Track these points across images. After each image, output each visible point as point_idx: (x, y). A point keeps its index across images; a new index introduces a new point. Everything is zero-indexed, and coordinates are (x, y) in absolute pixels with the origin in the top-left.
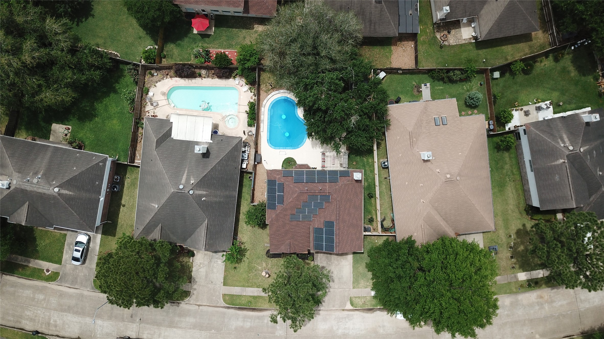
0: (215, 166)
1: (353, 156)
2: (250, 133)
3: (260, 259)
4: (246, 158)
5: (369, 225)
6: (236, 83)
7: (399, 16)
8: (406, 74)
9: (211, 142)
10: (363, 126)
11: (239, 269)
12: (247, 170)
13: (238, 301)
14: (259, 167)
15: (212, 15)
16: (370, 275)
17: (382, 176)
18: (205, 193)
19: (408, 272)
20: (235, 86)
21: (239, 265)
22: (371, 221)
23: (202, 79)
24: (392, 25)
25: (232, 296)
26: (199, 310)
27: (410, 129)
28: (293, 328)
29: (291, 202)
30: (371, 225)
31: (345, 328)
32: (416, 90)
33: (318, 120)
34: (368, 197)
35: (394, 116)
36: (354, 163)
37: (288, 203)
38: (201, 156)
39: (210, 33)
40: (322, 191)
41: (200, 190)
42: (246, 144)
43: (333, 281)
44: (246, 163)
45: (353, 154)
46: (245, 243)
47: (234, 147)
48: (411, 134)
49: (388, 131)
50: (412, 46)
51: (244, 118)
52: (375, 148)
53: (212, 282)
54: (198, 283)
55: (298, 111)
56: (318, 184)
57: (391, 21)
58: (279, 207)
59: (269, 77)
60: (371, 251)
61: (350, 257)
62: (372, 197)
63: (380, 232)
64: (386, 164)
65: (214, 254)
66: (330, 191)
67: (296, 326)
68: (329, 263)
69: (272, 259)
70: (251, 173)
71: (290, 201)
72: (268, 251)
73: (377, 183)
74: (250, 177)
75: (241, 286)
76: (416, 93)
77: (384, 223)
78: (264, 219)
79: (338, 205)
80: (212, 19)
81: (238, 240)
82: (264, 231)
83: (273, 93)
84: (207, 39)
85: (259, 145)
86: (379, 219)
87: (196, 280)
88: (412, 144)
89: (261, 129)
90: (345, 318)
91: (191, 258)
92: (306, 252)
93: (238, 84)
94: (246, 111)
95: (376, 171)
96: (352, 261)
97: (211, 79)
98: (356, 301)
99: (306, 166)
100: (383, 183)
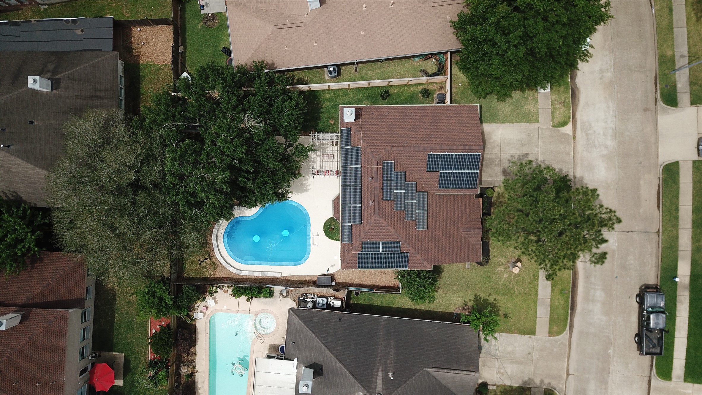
0: (336, 356)
1: (320, 125)
2: (285, 294)
3: (492, 276)
4: (325, 300)
5: (434, 96)
6: (202, 318)
7: (85, 50)
8: (185, 39)
9: (296, 360)
10: (263, 107)
11: (507, 310)
12: (344, 298)
13: (561, 311)
14: (340, 279)
15: (92, 357)
16: (516, 95)
17: (352, 75)
18: (380, 374)
19: (515, 21)
20: (207, 318)
21: (501, 309)
22: (427, 94)
23: (197, 371)
24: (98, 62)
25: (552, 321)
26: (576, 374)
27: (270, 28)
28: (613, 224)
29: (394, 228)
30: (434, 94)
31: (605, 135)
32: (211, 23)
33: (253, 184)
34: (388, 98)
35: (249, 56)
36: (332, 123)
37: (397, 234)
38: (319, 379)
39: (123, 360)
40: (376, 177)
41: (376, 382)
42: (302, 302)
43: (527, 155)
44: (332, 301)
45: (318, 124)
46: (464, 301)
47: (305, 323)
48: (278, 27)
49: (275, 66)
50: (139, 29)
51: (258, 303)
52: (304, 87)
53: (529, 354)
54: (531, 377)
55: (247, 215)
56: (364, 182)
57: (91, 63)
58: (404, 248)
59: (192, 263)
60: (476, 92)
61: (487, 127)
62: (387, 92)
63: (445, 79)
64: (331, 69)
65: (483, 351)
66: (376, 162)
67: (610, 219)
68: (496, 162)
69: (491, 256)
70: (349, 293)
71: (393, 231)
72: (479, 263)
73: (363, 84)
74: (357, 294)
75: (536, 306)
76: (216, 23)
77: (430, 71)
78: (425, 273)
79: (399, 148)
80: (99, 356)
81: (459, 312)
82: (445, 270)
83: (218, 256)
84: (133, 364)
85: (304, 279)
86: (423, 79)
87: (526, 379)
88: (296, 25)
89: (277, 275)
90: (587, 135)
91: (490, 387)
92: (479, 202)
93: (203, 314)
94: (248, 300)
95: (344, 85)
96: (494, 125)
97: (197, 358)
98: (559, 117)
99: (336, 201)
100: (364, 74)
